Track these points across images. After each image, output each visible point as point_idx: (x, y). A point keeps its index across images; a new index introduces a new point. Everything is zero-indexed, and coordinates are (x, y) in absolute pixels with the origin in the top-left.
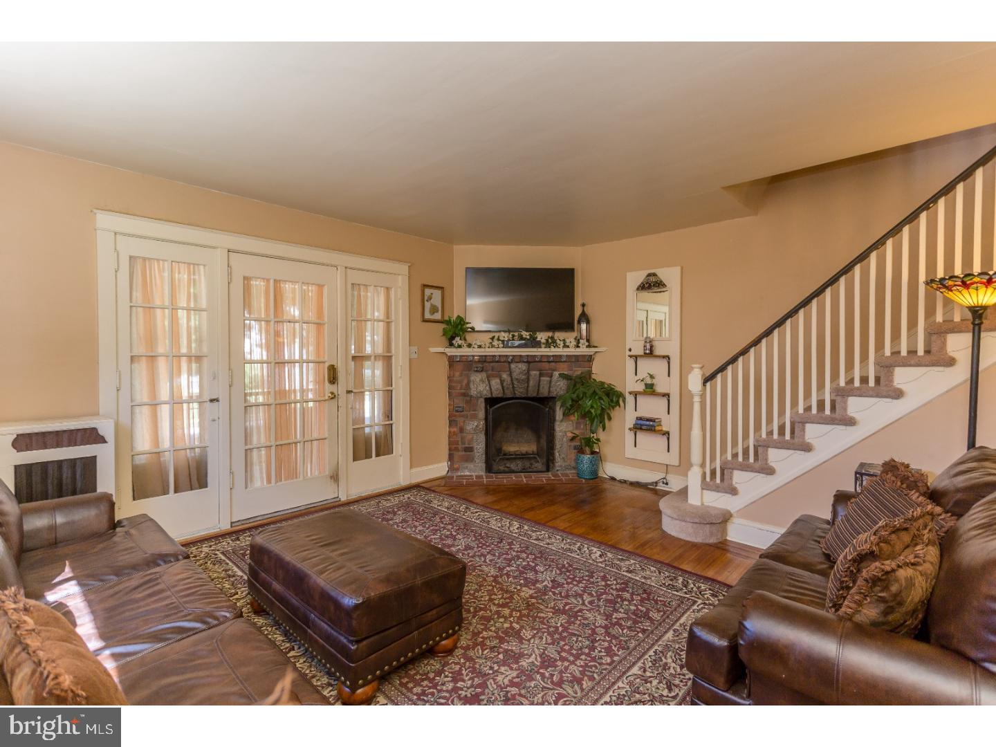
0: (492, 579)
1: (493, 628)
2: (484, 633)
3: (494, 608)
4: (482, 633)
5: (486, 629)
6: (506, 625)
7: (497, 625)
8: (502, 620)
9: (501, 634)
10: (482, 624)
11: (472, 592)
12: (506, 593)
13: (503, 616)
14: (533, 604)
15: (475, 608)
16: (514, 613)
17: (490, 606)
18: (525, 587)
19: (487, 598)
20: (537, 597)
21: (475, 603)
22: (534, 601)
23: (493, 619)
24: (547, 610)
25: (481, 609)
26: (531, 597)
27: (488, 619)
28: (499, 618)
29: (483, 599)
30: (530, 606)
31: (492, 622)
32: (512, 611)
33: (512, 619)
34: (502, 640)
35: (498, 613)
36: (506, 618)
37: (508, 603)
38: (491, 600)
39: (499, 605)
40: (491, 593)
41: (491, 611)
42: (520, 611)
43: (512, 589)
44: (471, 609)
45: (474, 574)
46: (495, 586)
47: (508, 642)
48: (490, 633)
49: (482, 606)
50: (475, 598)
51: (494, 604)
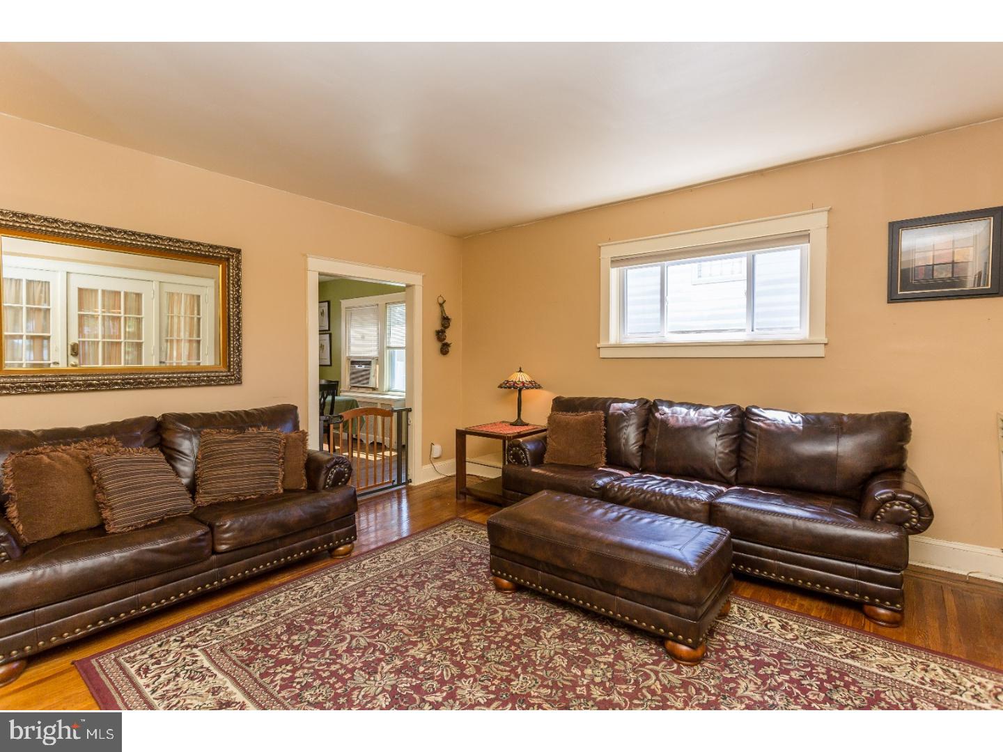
0: (467, 672)
1: (463, 606)
2: (472, 602)
3: (462, 626)
4: (475, 602)
5: (470, 606)
6: (451, 609)
7: (460, 610)
8: (455, 614)
9: (456, 601)
10: (475, 609)
11: (493, 646)
12: (447, 647)
13: (454, 618)
14: (416, 634)
15: (485, 625)
16: (441, 622)
17: (468, 629)
18: (420, 659)
19: (472, 638)
20: (407, 644)
21: (487, 632)
22: (414, 639)
23: (464, 614)
24: (402, 628)
25: (478, 624)
26: (415, 644)
27: (469, 614)
28: (458, 616)
29: (478, 637)
30: (420, 632)
31: (465, 612)
32: (443, 625)
33: (444, 615)
34: (456, 597)
35: (458, 621)
36: (450, 616)
37: (446, 634)
38: (467, 636)
39: (457, 630)
40: (467, 646)
41: (467, 623)
42: (434, 625)
43: (438, 654)
44: (489, 625)
45: (496, 682)
46: (462, 659)
47: (450, 596)
48: (467, 602)
49: (477, 628)
50: (487, 638)
51: (463, 631)
